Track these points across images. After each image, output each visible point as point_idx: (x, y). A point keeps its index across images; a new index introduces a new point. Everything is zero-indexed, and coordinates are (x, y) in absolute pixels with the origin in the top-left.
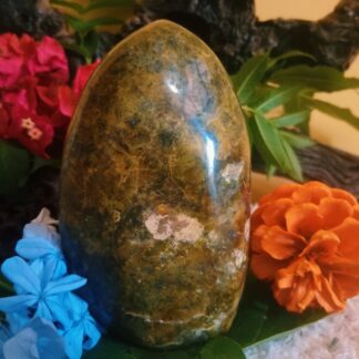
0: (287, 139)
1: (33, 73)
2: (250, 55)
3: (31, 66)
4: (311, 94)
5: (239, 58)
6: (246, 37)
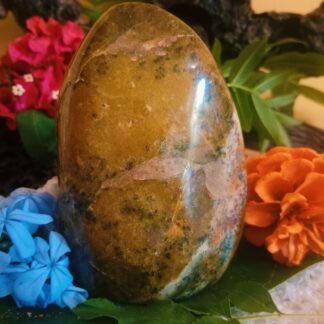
0: (279, 118)
1: (58, 53)
2: (247, 43)
3: (57, 47)
4: (298, 80)
5: (237, 45)
6: (244, 27)
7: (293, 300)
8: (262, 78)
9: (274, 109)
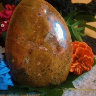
7: (80, 85)
8: (74, 22)
9: (78, 31)
